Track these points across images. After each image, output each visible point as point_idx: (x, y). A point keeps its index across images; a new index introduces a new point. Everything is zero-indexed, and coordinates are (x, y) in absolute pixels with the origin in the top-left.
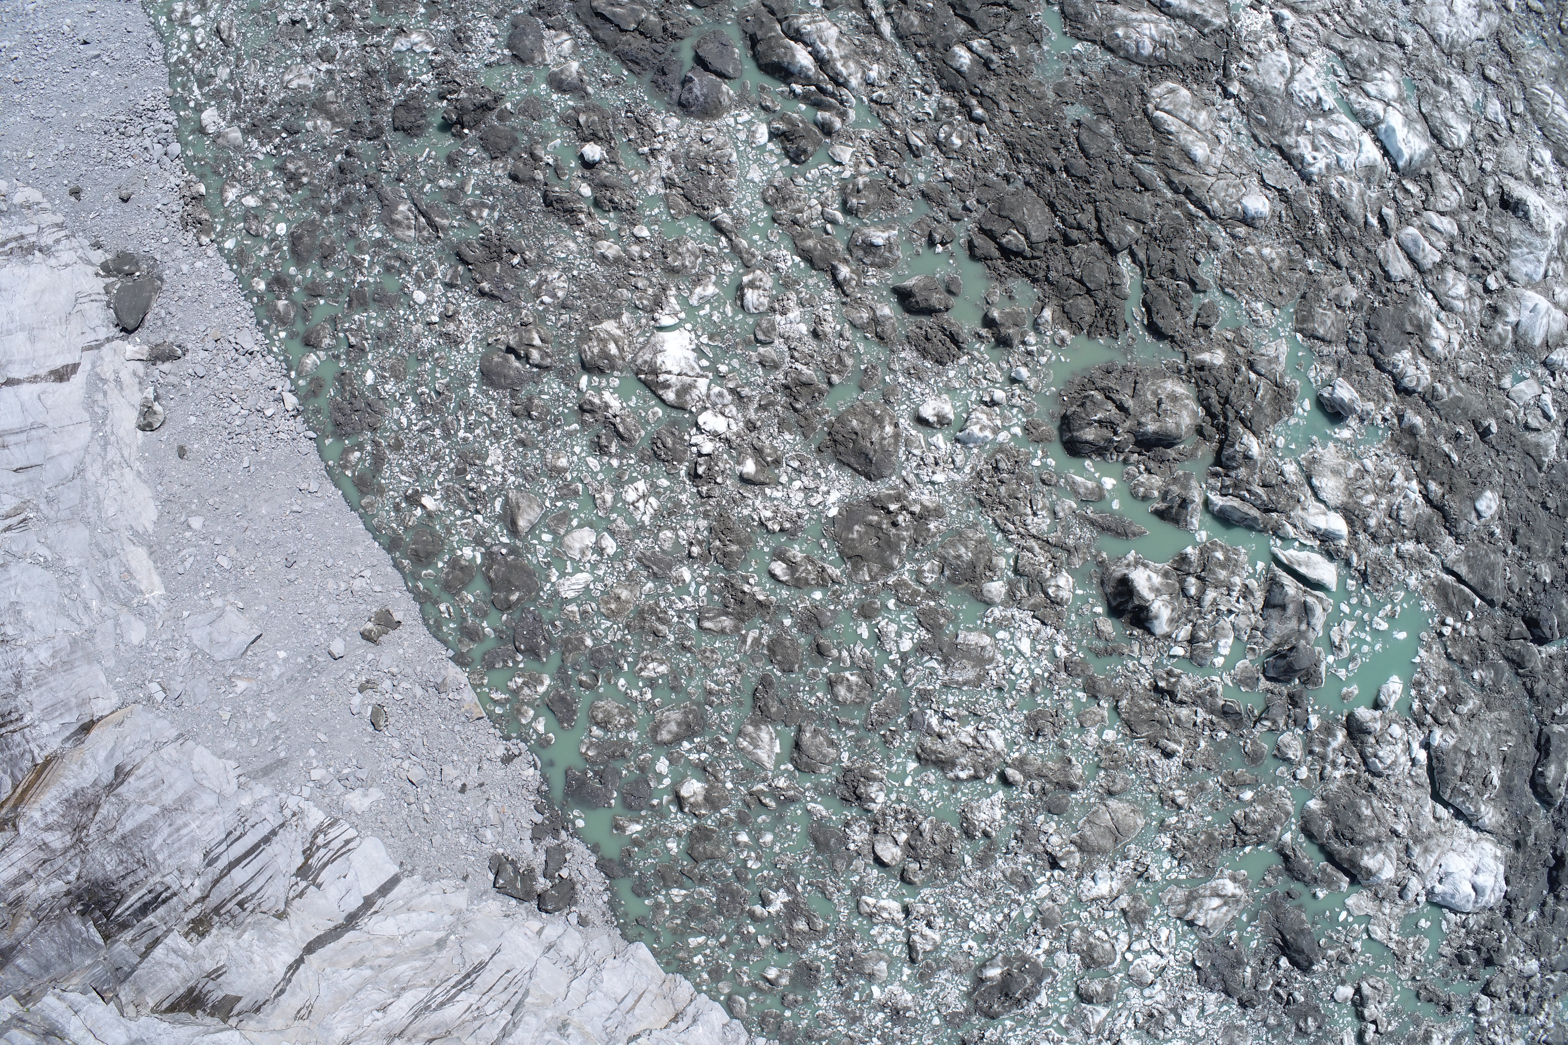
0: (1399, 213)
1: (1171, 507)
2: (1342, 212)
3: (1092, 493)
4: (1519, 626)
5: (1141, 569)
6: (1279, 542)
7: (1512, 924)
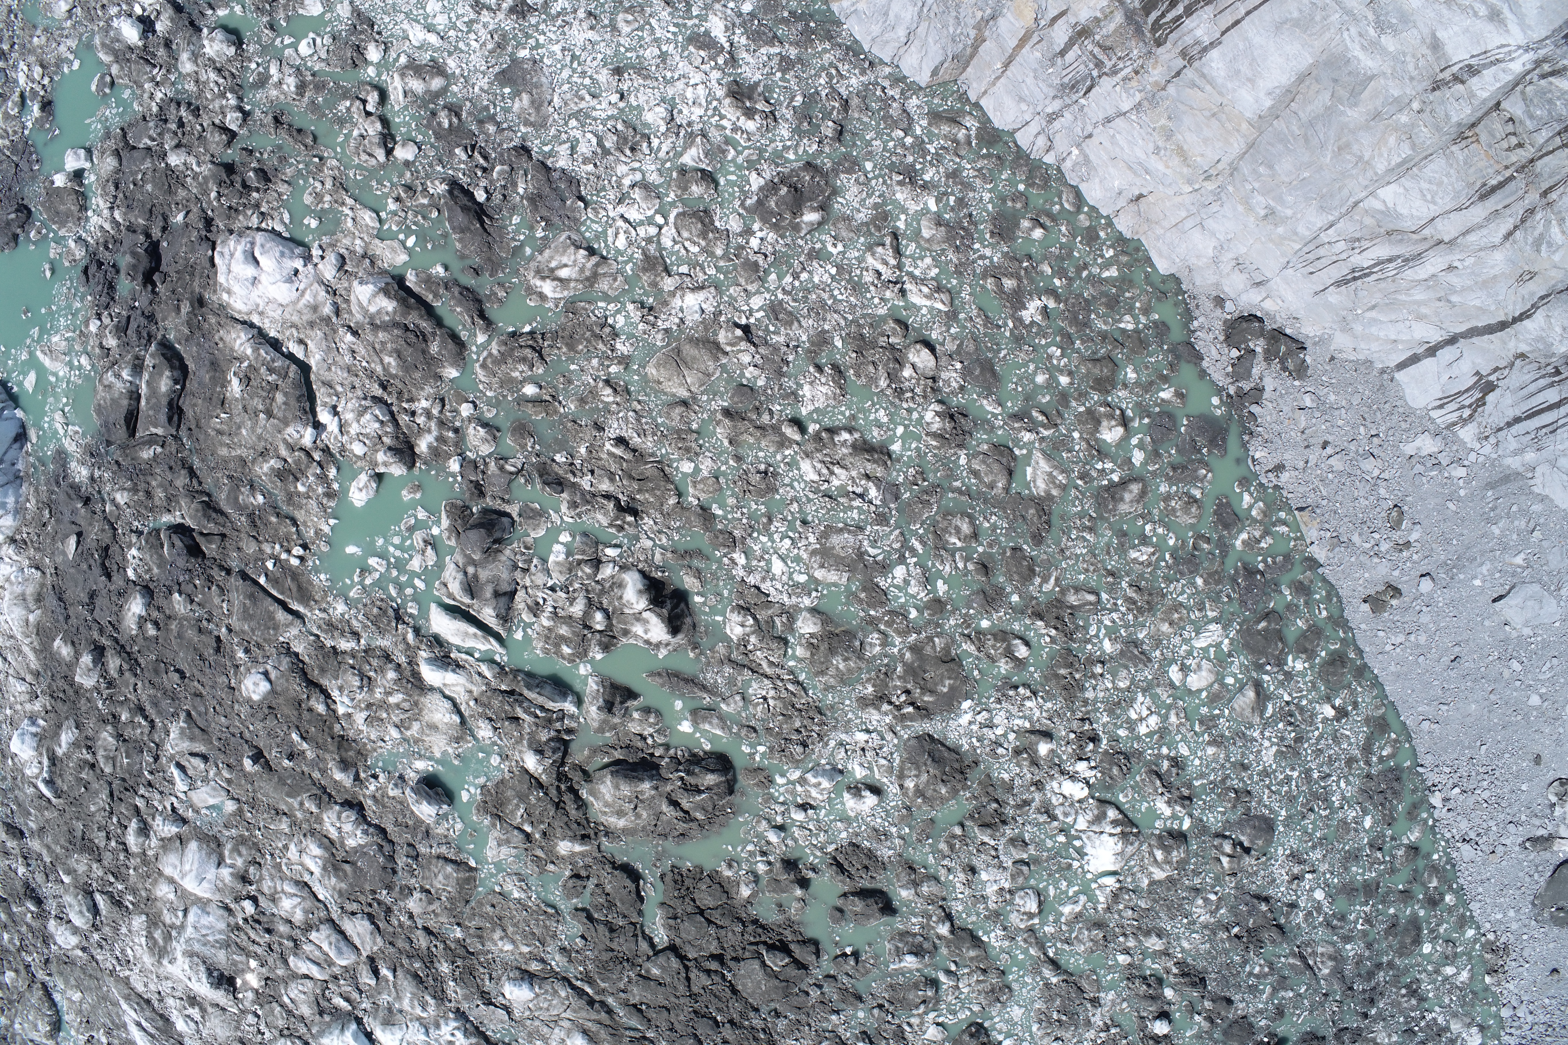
0: (354, 978)
1: (622, 703)
2: (422, 982)
3: (705, 719)
4: (210, 548)
5: (654, 640)
6: (497, 658)
7: (203, 210)
